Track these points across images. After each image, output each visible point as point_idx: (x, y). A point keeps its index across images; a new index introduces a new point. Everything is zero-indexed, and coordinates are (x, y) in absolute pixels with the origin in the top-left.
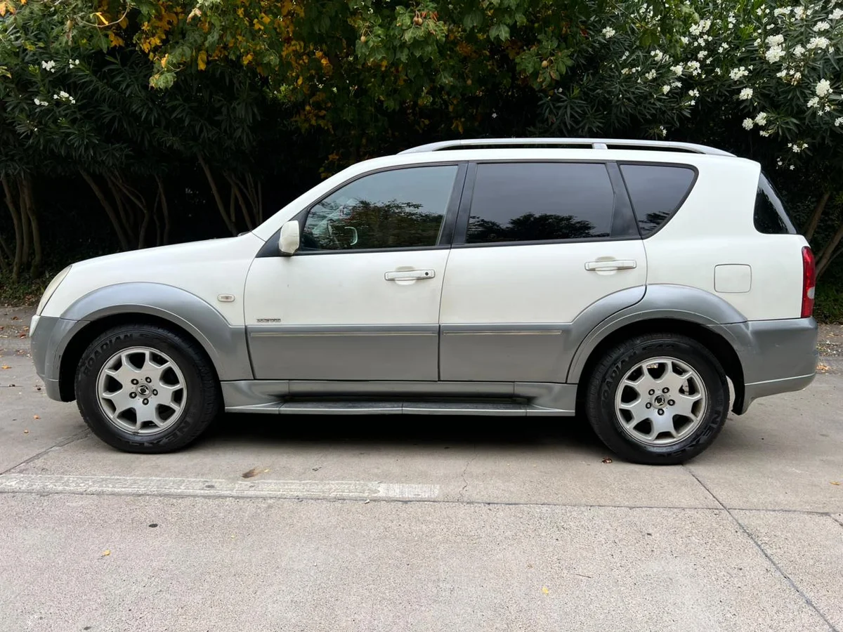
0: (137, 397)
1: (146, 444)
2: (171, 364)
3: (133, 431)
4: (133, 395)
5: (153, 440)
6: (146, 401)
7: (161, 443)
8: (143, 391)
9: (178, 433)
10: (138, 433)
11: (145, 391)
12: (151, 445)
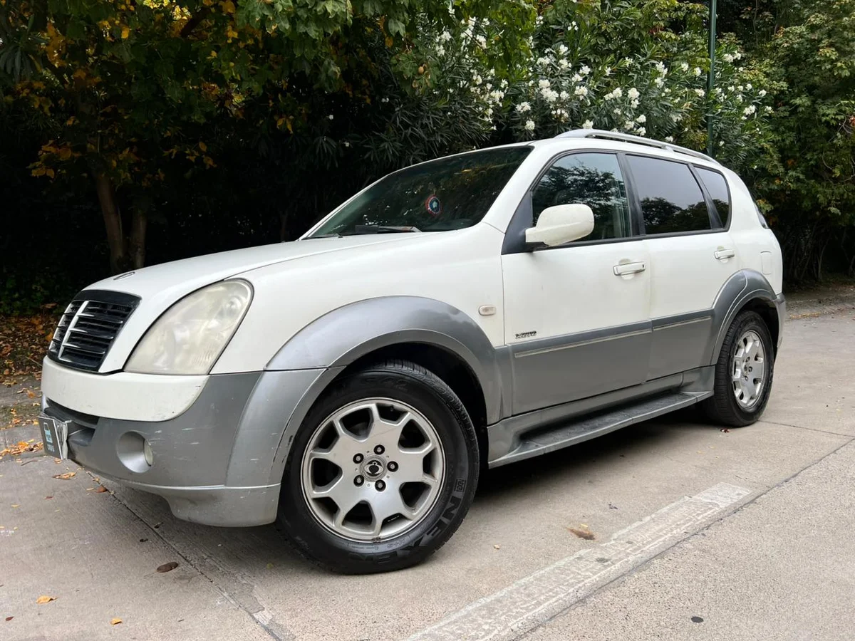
0: (366, 483)
1: (400, 553)
2: (411, 415)
3: (371, 538)
4: (359, 480)
5: (409, 543)
6: (380, 485)
7: (422, 544)
8: (374, 470)
9: (445, 520)
10: (379, 539)
11: (378, 469)
12: (408, 552)
